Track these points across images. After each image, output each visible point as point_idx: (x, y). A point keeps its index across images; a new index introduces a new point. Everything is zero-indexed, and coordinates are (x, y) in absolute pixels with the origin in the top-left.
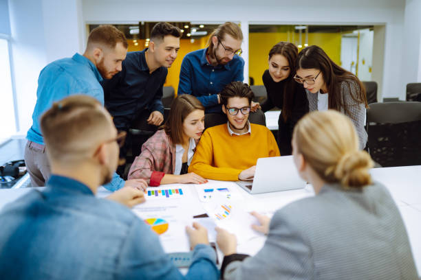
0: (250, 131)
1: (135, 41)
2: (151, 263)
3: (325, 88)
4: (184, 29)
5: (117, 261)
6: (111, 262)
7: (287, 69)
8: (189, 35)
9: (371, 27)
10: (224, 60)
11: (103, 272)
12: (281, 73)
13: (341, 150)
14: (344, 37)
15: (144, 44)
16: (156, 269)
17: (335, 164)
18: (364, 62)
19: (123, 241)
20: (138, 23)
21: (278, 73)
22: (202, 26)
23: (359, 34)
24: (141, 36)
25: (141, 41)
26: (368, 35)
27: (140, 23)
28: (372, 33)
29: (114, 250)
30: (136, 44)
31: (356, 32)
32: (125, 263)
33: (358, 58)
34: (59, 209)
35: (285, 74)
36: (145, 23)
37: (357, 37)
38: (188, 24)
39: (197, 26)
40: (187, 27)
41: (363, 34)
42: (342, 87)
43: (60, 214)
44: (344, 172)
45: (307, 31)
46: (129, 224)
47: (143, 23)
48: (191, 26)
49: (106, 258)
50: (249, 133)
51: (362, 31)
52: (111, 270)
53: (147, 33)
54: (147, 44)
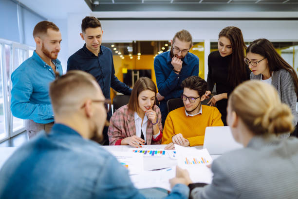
0: (201, 112)
1: (130, 55)
2: (121, 188)
4: (165, 47)
5: (95, 183)
6: (90, 183)
7: (230, 47)
11: (84, 190)
12: (226, 50)
13: (267, 105)
14: (283, 53)
15: (137, 57)
16: (124, 194)
17: (262, 115)
19: (101, 169)
20: (131, 42)
21: (223, 50)
23: (294, 50)
24: (135, 53)
27: (133, 42)
30: (132, 58)
31: (291, 48)
32: (101, 186)
35: (229, 51)
36: (137, 42)
37: (292, 53)
38: (167, 42)
40: (166, 45)
44: (270, 120)
46: (106, 157)
47: (135, 42)
49: (87, 179)
50: (200, 114)
51: (296, 47)
52: (90, 189)
53: (139, 50)
54: (139, 58)
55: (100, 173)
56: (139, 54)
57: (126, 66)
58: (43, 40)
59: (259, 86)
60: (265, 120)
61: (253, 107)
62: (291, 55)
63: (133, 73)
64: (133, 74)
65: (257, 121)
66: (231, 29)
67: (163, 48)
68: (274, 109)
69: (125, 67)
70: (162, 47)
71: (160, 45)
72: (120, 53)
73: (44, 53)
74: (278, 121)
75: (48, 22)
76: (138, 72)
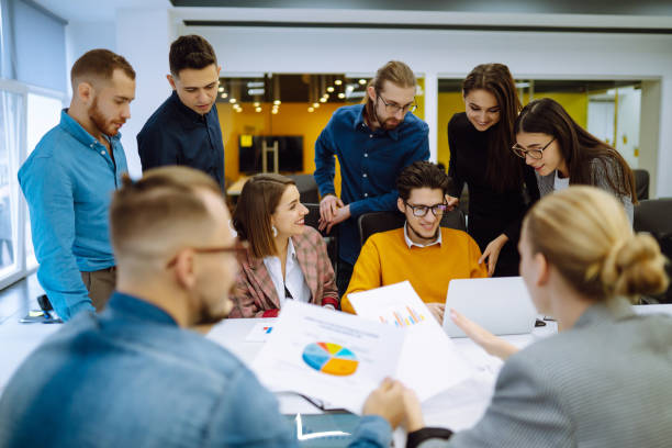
0: (440, 240)
1: (257, 104)
3: (563, 168)
4: (335, 86)
5: (204, 432)
6: (194, 433)
7: (496, 111)
8: (341, 96)
9: (637, 84)
10: (390, 123)
13: (611, 240)
14: (593, 100)
15: (271, 109)
17: (602, 260)
18: (625, 140)
20: (262, 76)
22: (363, 82)
23: (617, 95)
24: (267, 99)
25: (267, 106)
26: (633, 97)
27: (266, 75)
28: (638, 93)
29: (201, 416)
30: (259, 110)
31: (611, 93)
33: (615, 133)
34: (120, 343)
36: (275, 75)
37: (612, 101)
38: (341, 77)
39: (355, 81)
40: (339, 83)
41: (624, 96)
42: (593, 166)
43: (120, 351)
44: (619, 269)
45: (531, 90)
46: (229, 375)
47: (270, 76)
48: (346, 81)
49: (187, 425)
50: (439, 244)
51: (621, 91)
53: (277, 92)
54: (275, 111)
55: (214, 410)
56: (278, 102)
57: (248, 130)
58: (98, 92)
59: (587, 198)
60: (609, 269)
61: (581, 242)
62: (611, 106)
63: (264, 144)
64: (265, 149)
65: (592, 272)
66: (489, 69)
67: (331, 89)
68: (626, 247)
69: (247, 134)
70: (328, 86)
71: (324, 83)
72: (233, 100)
73: (91, 118)
74: (636, 271)
75: (115, 56)
76: (276, 144)
